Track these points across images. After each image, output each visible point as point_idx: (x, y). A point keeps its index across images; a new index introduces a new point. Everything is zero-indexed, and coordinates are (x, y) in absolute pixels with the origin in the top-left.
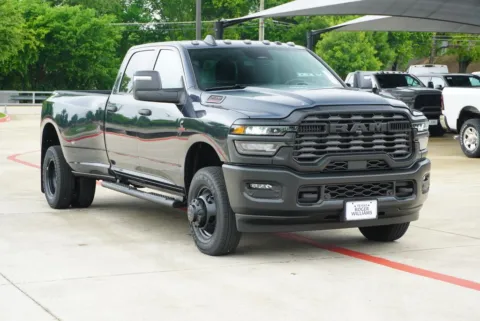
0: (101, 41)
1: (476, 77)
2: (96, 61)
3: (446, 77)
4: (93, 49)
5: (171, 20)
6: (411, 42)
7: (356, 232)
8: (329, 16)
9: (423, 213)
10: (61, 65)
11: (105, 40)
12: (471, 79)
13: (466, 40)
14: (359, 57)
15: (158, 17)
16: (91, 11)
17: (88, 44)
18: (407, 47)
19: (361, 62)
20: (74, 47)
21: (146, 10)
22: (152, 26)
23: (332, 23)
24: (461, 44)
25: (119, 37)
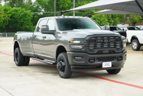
0: (26, 18)
1: (137, 27)
2: (25, 24)
3: (128, 28)
4: (24, 20)
5: (47, 11)
6: (118, 18)
7: (105, 71)
8: (94, 10)
9: (125, 65)
10: (15, 25)
11: (28, 18)
12: (135, 28)
13: (135, 17)
14: (103, 22)
15: (43, 11)
16: (24, 9)
17: (23, 19)
18: (117, 19)
19: (104, 24)
20: (19, 20)
21: (40, 9)
22: (42, 13)
23: (95, 12)
24: (133, 18)
25: (32, 16)
